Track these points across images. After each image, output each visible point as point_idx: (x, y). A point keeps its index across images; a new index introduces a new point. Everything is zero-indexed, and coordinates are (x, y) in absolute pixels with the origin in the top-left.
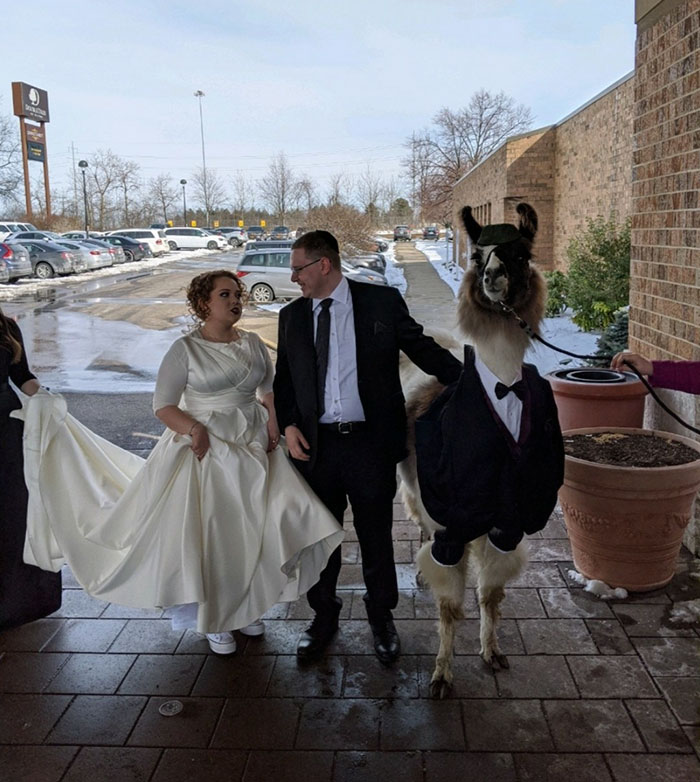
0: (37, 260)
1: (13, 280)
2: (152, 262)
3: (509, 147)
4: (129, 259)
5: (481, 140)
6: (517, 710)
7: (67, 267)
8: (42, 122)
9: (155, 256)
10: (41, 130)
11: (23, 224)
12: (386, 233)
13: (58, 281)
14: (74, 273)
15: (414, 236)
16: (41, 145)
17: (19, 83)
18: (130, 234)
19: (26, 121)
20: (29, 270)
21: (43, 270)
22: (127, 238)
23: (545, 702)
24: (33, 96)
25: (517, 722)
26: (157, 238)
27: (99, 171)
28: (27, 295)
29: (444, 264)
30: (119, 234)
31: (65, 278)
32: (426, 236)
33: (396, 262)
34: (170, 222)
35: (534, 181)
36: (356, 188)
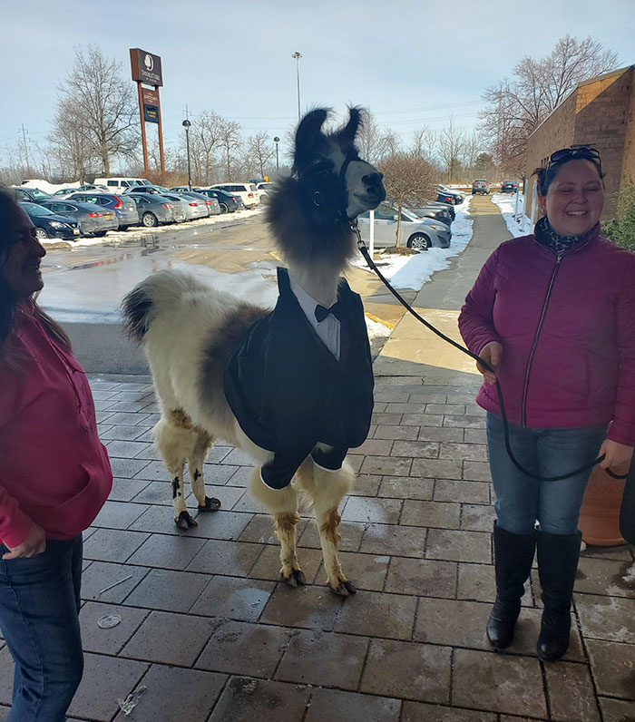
0: (144, 210)
1: (123, 228)
2: (245, 214)
3: (580, 92)
4: (223, 212)
5: (562, 90)
6: (425, 656)
7: (168, 218)
8: (156, 87)
9: (248, 208)
10: (156, 94)
11: (141, 180)
12: (465, 186)
13: (160, 229)
14: (175, 223)
15: (492, 190)
16: (156, 109)
17: (136, 49)
18: (226, 188)
19: (143, 86)
20: (136, 219)
21: (148, 220)
22: (223, 191)
23: (458, 650)
24: (148, 62)
25: (421, 668)
26: (249, 191)
27: (205, 130)
28: (133, 242)
29: (514, 216)
30: (217, 188)
31: (166, 227)
32: (505, 189)
33: (468, 214)
34: (266, 178)
35: (604, 128)
36: (438, 143)
